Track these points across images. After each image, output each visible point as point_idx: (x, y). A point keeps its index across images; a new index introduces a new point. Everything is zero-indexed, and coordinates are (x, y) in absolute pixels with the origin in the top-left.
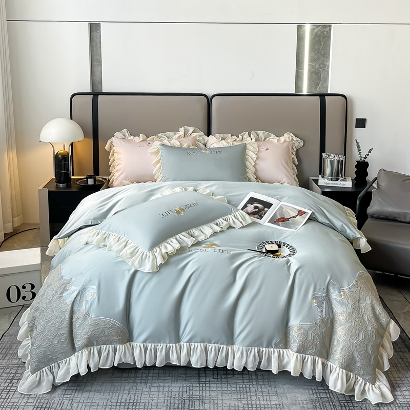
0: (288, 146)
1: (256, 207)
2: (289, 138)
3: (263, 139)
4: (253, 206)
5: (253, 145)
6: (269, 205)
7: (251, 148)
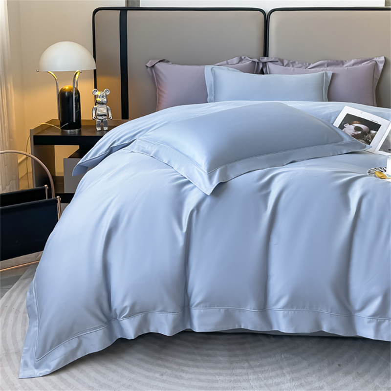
1: (357, 129)
4: (352, 127)
6: (376, 127)
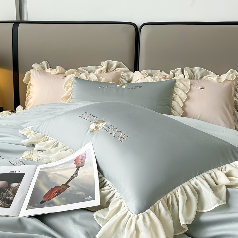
0: (230, 86)
2: (232, 77)
3: (199, 77)
5: (185, 83)
7: (182, 85)
